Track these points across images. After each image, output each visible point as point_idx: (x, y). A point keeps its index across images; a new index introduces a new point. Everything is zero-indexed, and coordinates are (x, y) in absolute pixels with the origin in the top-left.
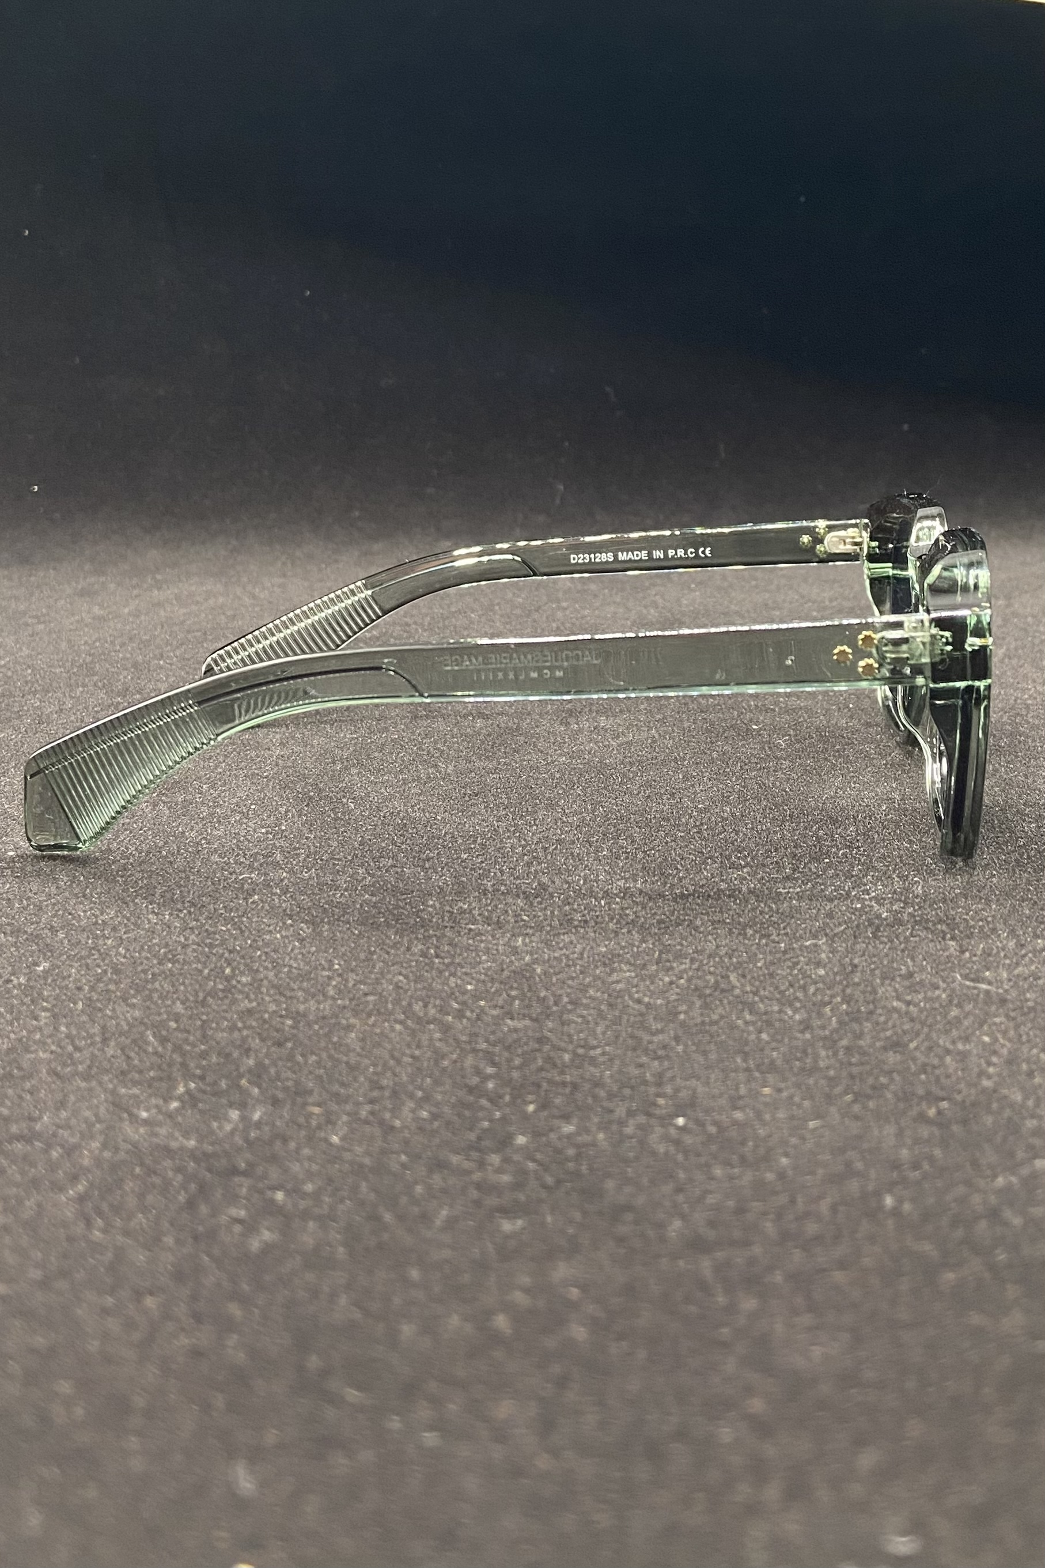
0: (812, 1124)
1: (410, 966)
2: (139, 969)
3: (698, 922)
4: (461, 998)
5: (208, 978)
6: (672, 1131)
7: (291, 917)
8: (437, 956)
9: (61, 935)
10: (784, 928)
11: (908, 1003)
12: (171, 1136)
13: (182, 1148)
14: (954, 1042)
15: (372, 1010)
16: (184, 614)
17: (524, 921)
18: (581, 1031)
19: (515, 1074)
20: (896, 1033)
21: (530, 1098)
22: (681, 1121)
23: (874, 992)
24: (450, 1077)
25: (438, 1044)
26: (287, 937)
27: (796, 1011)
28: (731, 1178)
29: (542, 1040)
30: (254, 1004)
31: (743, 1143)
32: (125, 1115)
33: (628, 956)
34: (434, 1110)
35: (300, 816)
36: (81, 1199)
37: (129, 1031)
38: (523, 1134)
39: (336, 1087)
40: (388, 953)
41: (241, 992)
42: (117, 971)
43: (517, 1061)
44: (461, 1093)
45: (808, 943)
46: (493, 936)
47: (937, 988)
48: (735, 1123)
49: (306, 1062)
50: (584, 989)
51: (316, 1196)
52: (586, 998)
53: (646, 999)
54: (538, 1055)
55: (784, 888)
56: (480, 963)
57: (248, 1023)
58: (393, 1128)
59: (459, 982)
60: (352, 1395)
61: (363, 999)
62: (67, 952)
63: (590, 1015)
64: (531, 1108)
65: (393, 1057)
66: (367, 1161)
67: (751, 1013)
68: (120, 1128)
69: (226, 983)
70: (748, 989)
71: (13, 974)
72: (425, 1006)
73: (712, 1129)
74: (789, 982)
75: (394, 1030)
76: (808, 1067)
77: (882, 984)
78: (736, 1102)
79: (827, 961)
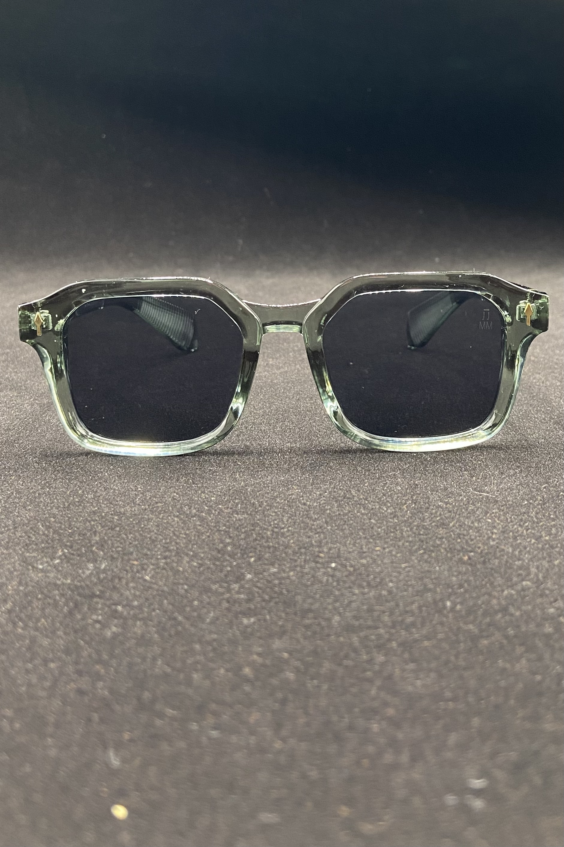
0: (403, 565)
1: (179, 488)
2: (31, 491)
3: (331, 464)
4: (209, 504)
5: (70, 496)
6: (329, 570)
8: (194, 483)
10: (377, 466)
11: (447, 503)
12: (56, 578)
13: (63, 584)
14: (473, 523)
15: (161, 511)
17: (239, 465)
18: (275, 520)
19: (242, 542)
20: (442, 519)
21: (251, 554)
22: (333, 565)
23: (429, 498)
24: (207, 545)
25: (199, 528)
27: (388, 508)
28: (363, 594)
29: (254, 525)
30: (96, 509)
31: (368, 576)
32: (30, 567)
33: (296, 481)
34: (200, 562)
36: (9, 612)
37: (28, 523)
38: (249, 573)
39: (145, 551)
40: (167, 482)
41: (88, 502)
42: (18, 492)
43: (243, 536)
44: (214, 553)
45: (390, 474)
47: (461, 495)
48: (363, 565)
49: (128, 538)
50: (275, 498)
51: (140, 607)
52: (276, 503)
53: (308, 503)
54: (253, 532)
56: (217, 486)
57: (94, 518)
58: (178, 571)
59: (207, 496)
60: (170, 712)
61: (156, 505)
63: (279, 511)
64: (253, 559)
65: (175, 535)
66: (166, 588)
67: (364, 509)
68: (28, 574)
69: (79, 498)
70: (362, 497)
72: (190, 508)
73: (352, 569)
74: (383, 493)
75: (174, 521)
76: (398, 536)
77: (432, 494)
78: (361, 555)
79: (401, 482)
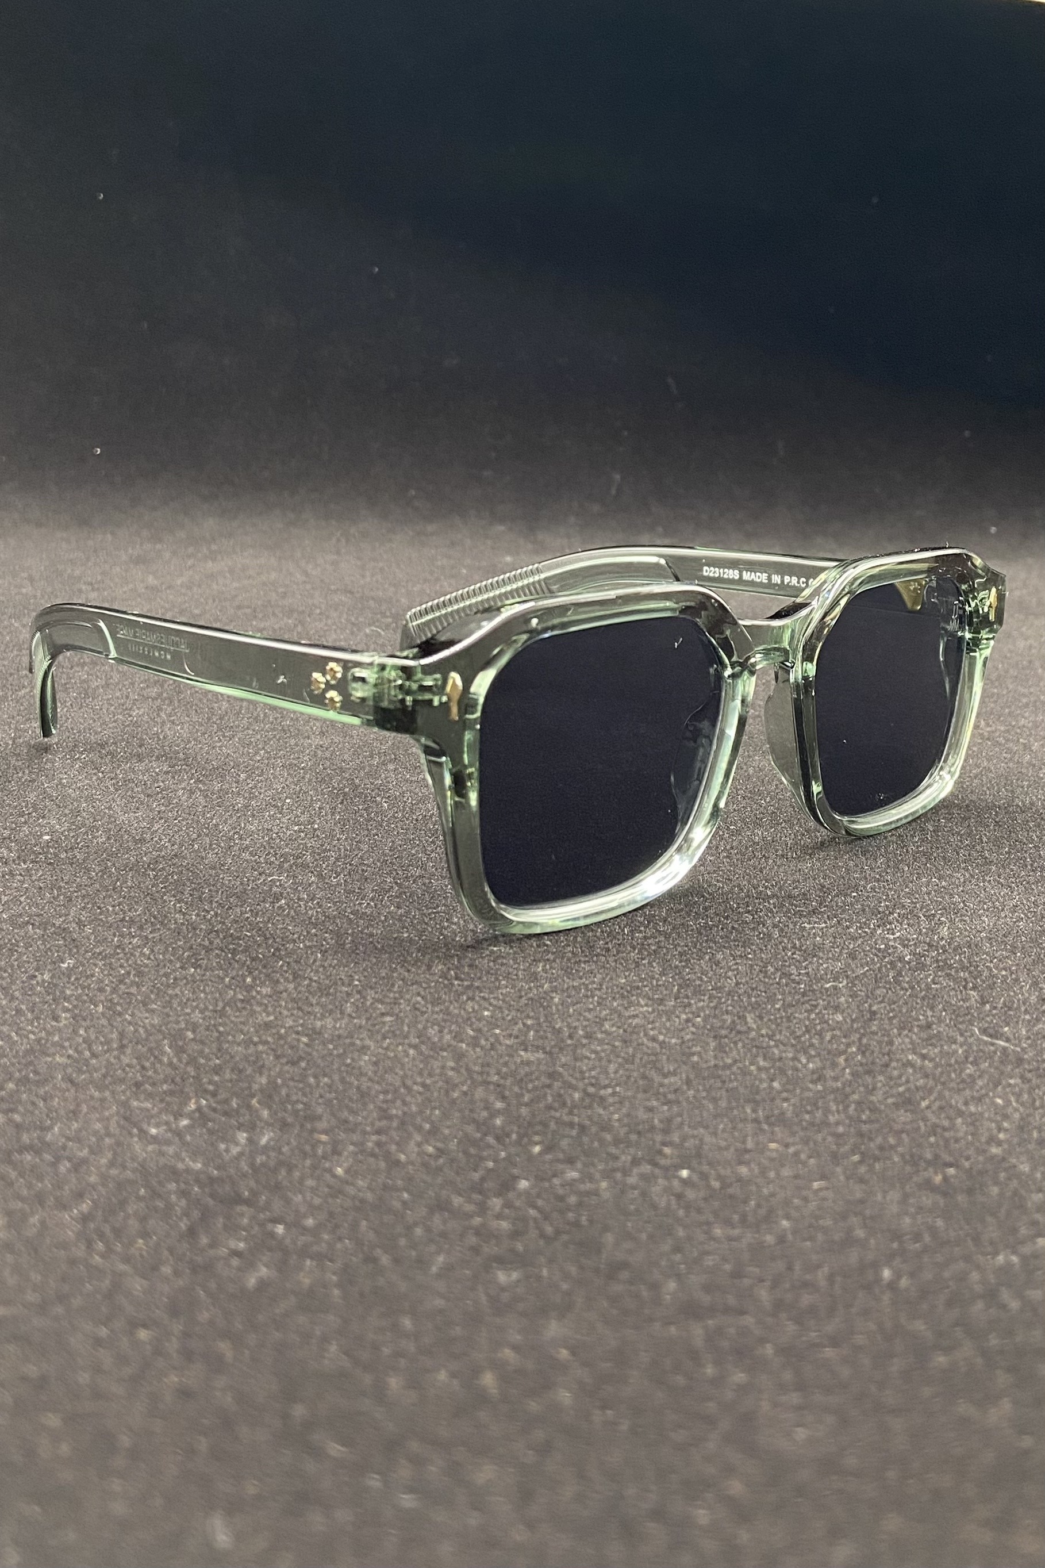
0: (816, 1185)
1: (430, 987)
2: (162, 972)
3: (720, 956)
4: (477, 1025)
5: (229, 987)
6: (676, 1183)
7: (315, 925)
8: (457, 978)
9: (88, 930)
10: (806, 967)
11: (924, 1057)
12: (177, 1156)
13: (188, 1170)
14: (966, 1103)
15: (388, 1032)
16: (236, 588)
17: (547, 945)
18: (594, 1068)
19: (524, 1111)
20: (908, 1090)
21: (537, 1138)
22: (685, 1173)
23: (891, 1043)
24: (460, 1111)
25: (451, 1073)
26: (310, 947)
27: (810, 1058)
28: (731, 1239)
29: (552, 1075)
30: (272, 1018)
31: (745, 1202)
32: (135, 1131)
33: (647, 989)
34: (439, 1145)
35: (333, 814)
36: (85, 1219)
37: (147, 1040)
38: (527, 1179)
39: (345, 1114)
40: (409, 971)
41: (260, 1004)
42: (140, 974)
43: (526, 1098)
44: (470, 1129)
45: (828, 986)
46: (515, 960)
47: (955, 1042)
48: (739, 1178)
49: (318, 1085)
50: (600, 1022)
51: (315, 1232)
52: (602, 1032)
53: (661, 1038)
54: (548, 1091)
55: (809, 923)
56: (498, 988)
57: (264, 1038)
58: (398, 1162)
60: (335, 1449)
61: (379, 1019)
62: (92, 949)
63: (603, 1051)
64: (537, 1149)
65: (404, 1085)
66: (369, 1196)
67: (765, 1059)
68: (129, 1145)
69: (245, 993)
70: (764, 1032)
71: (37, 969)
72: (441, 1032)
73: (716, 1184)
74: (806, 1027)
75: (407, 1055)
76: (817, 1121)
77: (900, 1035)
78: (742, 1156)
79: (845, 1005)
